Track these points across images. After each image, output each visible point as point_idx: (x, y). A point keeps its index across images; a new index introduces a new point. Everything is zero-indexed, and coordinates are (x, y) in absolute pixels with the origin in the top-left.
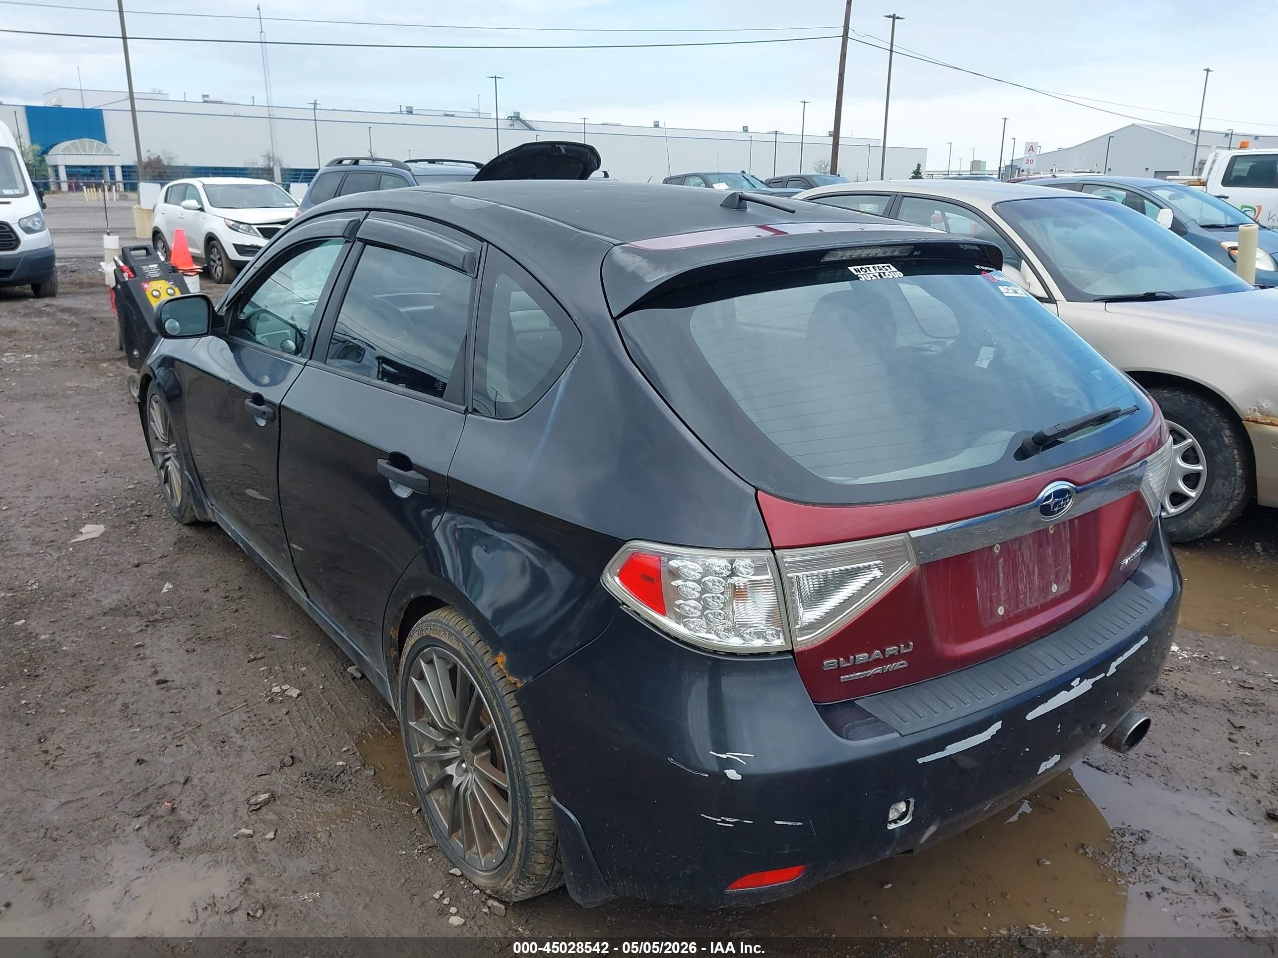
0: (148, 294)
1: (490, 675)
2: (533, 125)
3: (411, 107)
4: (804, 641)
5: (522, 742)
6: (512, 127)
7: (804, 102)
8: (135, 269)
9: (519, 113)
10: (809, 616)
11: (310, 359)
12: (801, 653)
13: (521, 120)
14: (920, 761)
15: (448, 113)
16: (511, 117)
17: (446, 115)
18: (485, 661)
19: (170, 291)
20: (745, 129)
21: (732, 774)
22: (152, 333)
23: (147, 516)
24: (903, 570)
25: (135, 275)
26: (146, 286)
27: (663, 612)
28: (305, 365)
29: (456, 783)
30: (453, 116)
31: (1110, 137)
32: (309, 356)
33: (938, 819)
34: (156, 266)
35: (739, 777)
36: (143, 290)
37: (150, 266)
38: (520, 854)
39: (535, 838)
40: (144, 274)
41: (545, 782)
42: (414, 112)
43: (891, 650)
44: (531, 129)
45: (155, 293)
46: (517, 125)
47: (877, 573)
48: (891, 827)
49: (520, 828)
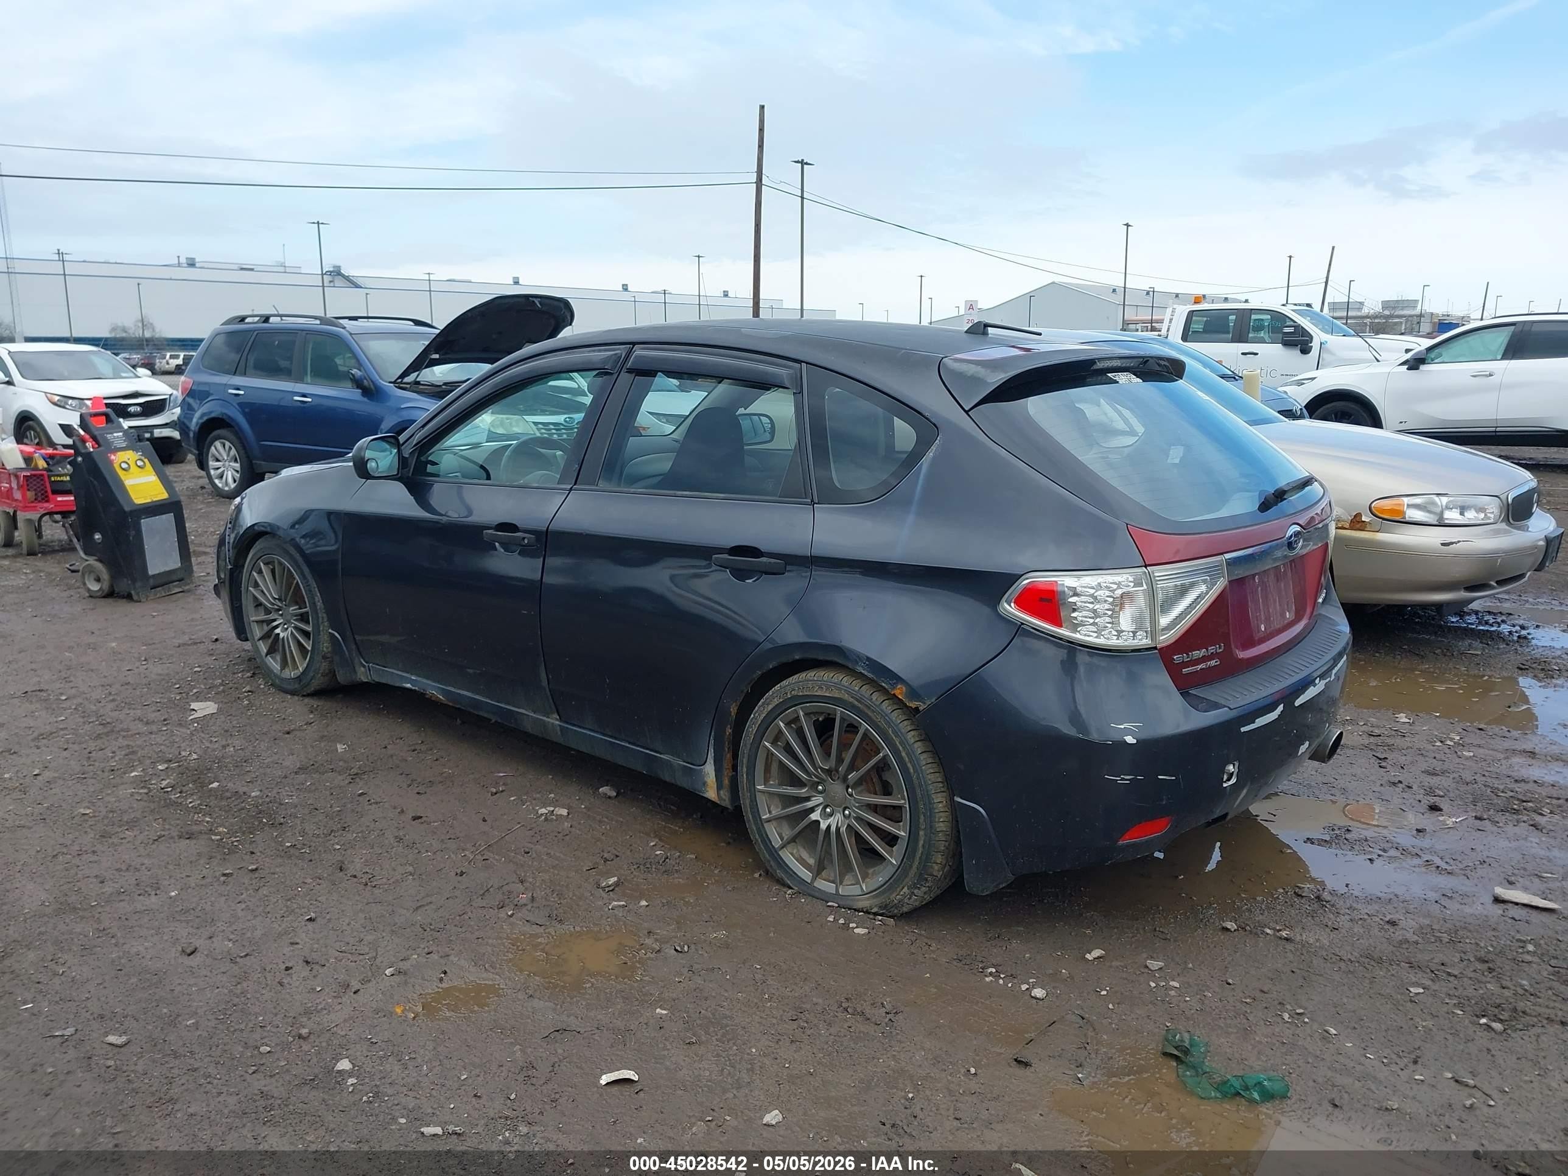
0: (116, 466)
1: (882, 710)
2: (359, 282)
3: (193, 259)
4: (1165, 639)
5: (922, 758)
6: (332, 284)
7: (699, 257)
8: (99, 438)
9: (339, 267)
10: (1164, 621)
11: (575, 484)
12: (1162, 649)
13: (343, 276)
14: (1243, 729)
15: (244, 267)
16: (331, 272)
17: (242, 269)
18: (874, 699)
19: (140, 463)
20: (625, 288)
21: (1130, 740)
22: (125, 512)
23: (249, 691)
24: (1221, 584)
25: (99, 446)
26: (113, 457)
27: (1060, 625)
28: (571, 489)
29: (823, 826)
30: (252, 270)
31: (1031, 296)
32: (573, 483)
33: (1249, 783)
34: (121, 434)
35: (1135, 741)
36: (111, 463)
37: (115, 435)
38: (920, 858)
39: (937, 839)
40: (109, 443)
41: (943, 789)
42: (197, 265)
43: (1212, 649)
44: (357, 286)
45: (124, 466)
46: (339, 281)
47: (1203, 588)
48: (1225, 785)
49: (922, 833)
